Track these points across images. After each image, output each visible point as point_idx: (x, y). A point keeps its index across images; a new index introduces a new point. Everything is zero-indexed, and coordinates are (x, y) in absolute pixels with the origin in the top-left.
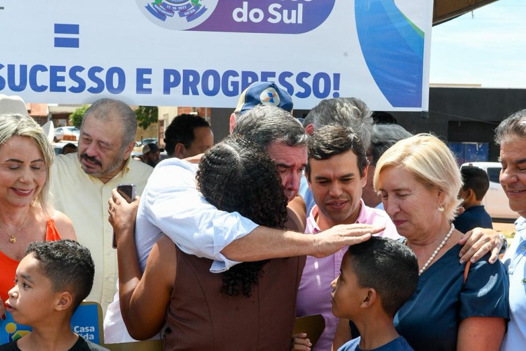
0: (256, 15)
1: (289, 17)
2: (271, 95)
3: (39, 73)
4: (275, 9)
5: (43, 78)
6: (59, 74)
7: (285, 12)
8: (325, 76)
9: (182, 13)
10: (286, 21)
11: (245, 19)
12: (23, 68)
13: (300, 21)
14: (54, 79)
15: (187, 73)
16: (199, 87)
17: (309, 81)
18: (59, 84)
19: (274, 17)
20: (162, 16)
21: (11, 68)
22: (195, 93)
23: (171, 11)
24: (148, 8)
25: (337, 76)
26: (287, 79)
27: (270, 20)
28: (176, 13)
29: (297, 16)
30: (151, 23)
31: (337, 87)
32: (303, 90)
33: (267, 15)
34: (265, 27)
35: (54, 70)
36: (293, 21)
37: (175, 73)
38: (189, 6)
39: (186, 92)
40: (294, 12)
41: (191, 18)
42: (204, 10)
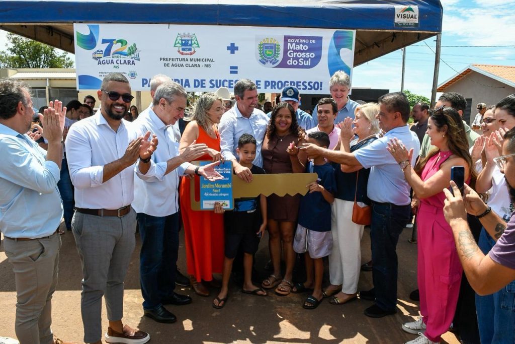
0: (295, 63)
1: (306, 63)
2: (290, 91)
3: (225, 82)
4: (301, 60)
5: (226, 84)
6: (231, 82)
7: (305, 61)
8: (318, 83)
9: (271, 62)
10: (305, 64)
11: (291, 64)
12: (220, 81)
13: (309, 64)
14: (230, 84)
15: (272, 82)
16: (276, 86)
17: (312, 84)
18: (231, 86)
19: (301, 63)
20: (264, 63)
21: (217, 81)
22: (275, 88)
23: (267, 61)
24: (260, 60)
25: (321, 83)
26: (305, 84)
27: (300, 64)
28: (269, 62)
29: (309, 63)
30: (261, 66)
31: (321, 86)
32: (310, 88)
33: (299, 62)
34: (298, 67)
35: (230, 81)
36: (307, 64)
37: (268, 82)
38: (273, 60)
39: (272, 88)
40: (307, 61)
41: (273, 64)
42: (278, 61)
